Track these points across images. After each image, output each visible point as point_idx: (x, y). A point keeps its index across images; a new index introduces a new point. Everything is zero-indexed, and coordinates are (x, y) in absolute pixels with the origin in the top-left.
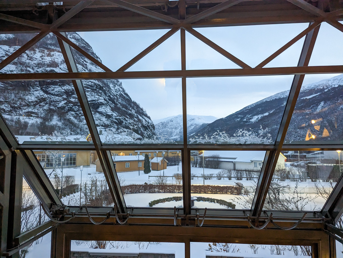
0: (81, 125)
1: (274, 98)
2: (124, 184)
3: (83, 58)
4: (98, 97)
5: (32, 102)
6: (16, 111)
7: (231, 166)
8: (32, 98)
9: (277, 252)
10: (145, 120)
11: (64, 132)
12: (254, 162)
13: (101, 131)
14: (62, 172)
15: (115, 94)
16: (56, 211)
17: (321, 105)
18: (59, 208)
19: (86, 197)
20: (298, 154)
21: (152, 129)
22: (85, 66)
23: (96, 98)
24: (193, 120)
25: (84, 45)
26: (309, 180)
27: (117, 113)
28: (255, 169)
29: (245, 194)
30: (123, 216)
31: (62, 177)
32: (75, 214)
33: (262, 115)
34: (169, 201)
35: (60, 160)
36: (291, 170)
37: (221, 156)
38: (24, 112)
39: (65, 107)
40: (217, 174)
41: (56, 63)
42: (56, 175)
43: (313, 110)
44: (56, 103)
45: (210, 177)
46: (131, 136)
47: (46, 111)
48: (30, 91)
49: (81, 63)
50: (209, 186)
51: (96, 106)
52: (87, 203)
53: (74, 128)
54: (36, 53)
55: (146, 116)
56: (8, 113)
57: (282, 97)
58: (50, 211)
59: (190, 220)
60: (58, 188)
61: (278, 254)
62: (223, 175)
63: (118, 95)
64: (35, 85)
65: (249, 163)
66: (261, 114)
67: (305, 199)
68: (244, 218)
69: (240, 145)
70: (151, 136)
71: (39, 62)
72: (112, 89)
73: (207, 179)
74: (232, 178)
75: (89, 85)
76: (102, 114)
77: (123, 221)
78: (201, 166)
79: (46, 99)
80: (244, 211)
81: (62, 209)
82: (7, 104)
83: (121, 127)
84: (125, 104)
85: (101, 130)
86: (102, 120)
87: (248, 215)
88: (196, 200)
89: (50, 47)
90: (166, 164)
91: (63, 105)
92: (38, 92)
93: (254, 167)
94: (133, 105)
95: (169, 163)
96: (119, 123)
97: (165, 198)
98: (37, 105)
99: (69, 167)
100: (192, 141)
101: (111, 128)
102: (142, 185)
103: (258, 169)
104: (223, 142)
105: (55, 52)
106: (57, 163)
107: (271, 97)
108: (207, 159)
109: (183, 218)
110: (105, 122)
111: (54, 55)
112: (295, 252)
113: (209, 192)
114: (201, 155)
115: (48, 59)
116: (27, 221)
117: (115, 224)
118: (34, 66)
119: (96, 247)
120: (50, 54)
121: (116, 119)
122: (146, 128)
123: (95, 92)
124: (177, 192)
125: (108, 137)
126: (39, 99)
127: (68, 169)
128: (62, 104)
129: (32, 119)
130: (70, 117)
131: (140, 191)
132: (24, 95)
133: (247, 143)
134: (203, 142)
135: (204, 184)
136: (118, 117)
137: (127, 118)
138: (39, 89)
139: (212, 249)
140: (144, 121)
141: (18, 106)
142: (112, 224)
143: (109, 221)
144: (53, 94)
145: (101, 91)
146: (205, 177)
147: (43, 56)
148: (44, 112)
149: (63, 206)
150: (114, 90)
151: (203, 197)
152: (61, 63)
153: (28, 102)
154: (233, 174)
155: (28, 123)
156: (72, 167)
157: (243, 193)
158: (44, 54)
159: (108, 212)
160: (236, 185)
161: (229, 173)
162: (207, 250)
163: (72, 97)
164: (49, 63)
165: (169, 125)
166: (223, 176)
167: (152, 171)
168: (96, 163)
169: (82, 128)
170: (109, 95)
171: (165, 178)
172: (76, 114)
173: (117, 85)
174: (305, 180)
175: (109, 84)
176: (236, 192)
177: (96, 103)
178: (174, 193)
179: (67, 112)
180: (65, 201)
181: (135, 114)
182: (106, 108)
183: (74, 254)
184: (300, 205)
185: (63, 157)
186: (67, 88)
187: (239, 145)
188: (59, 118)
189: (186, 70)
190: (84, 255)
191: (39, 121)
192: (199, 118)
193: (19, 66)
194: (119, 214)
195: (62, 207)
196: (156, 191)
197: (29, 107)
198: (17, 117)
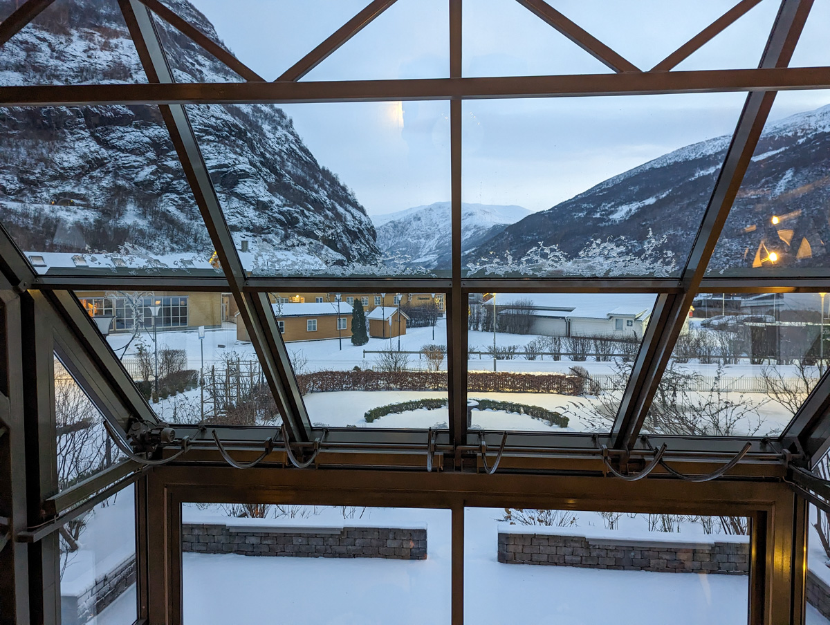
0: (195, 227)
1: (673, 161)
2: (304, 371)
3: (192, 53)
4: (234, 156)
5: (71, 168)
6: (34, 192)
7: (560, 328)
8: (71, 159)
9: (664, 525)
10: (352, 215)
11: (155, 244)
12: (614, 319)
13: (244, 244)
14: (155, 340)
15: (277, 150)
16: (143, 436)
17: (785, 177)
18: (150, 430)
19: (216, 401)
20: (720, 299)
21: (371, 238)
22: (199, 76)
23: (230, 158)
24: (469, 215)
25: (194, 20)
26: (745, 359)
27: (282, 197)
28: (618, 334)
29: (591, 394)
30: (305, 448)
31: (155, 353)
32: (188, 444)
33: (640, 204)
34: (412, 410)
35: (148, 312)
36: (703, 336)
37: (536, 304)
38: (55, 195)
39: (153, 182)
40: (527, 347)
41: (124, 66)
42: (142, 348)
43: (765, 190)
44: (131, 172)
45: (509, 353)
46: (318, 256)
47: (107, 192)
48: (65, 141)
49: (188, 67)
50: (506, 375)
51: (229, 179)
52: (218, 414)
53: (179, 236)
54: (72, 41)
55: (355, 204)
56: (13, 197)
57: (693, 156)
58: (128, 437)
59: (463, 456)
60: (147, 378)
61: (666, 531)
62: (540, 348)
63: (283, 153)
64: (75, 125)
65: (604, 321)
66: (636, 201)
67: (739, 405)
68: (594, 454)
69: (595, 278)
70: (367, 256)
71: (82, 65)
72: (268, 136)
73: (503, 358)
74: (562, 356)
75: (210, 126)
76: (245, 200)
77: (306, 461)
78: (488, 328)
79: (105, 161)
80: (594, 437)
81: (158, 432)
82: (10, 173)
83: (295, 232)
84: (303, 174)
85: (245, 239)
86: (246, 214)
87: (605, 447)
88: (476, 407)
89: (107, 24)
90: (403, 323)
91: (148, 177)
92: (84, 143)
93: (614, 329)
94: (321, 177)
95: (412, 320)
96: (289, 223)
97: (402, 402)
98: (84, 175)
99: (171, 330)
100: (472, 268)
101: (270, 236)
102: (348, 372)
103: (624, 335)
104: (551, 273)
105: (121, 39)
106: (142, 319)
107: (664, 157)
108: (503, 312)
109: (448, 452)
110: (254, 221)
111: (118, 45)
112: (704, 526)
113: (505, 389)
114: (488, 302)
115: (104, 58)
116: (76, 456)
117: (286, 467)
118: (70, 76)
119: (242, 513)
120: (109, 43)
121: (281, 213)
122: (354, 235)
123: (225, 145)
124: (431, 388)
125: (259, 258)
126: (88, 162)
127: (169, 334)
128: (146, 173)
129: (75, 213)
130: (168, 208)
131: (344, 386)
132: (50, 151)
133: (611, 275)
134: (501, 272)
135: (495, 370)
136: (286, 209)
137: (309, 210)
138: (87, 135)
139: (512, 518)
140: (349, 217)
141: (37, 177)
142: (279, 466)
143: (269, 459)
144: (123, 148)
145: (241, 142)
146: (497, 354)
147: (90, 49)
148: (103, 194)
149: (159, 424)
150: (273, 140)
151: (491, 399)
152: (136, 67)
153: (61, 168)
154: (565, 345)
155: (66, 221)
156: (179, 329)
157: (588, 391)
158: (93, 45)
159: (268, 439)
160: (571, 373)
161: (556, 343)
162: (500, 521)
163: (169, 156)
164: (107, 68)
165: (411, 229)
166: (540, 351)
167: (371, 340)
168: (236, 321)
169: (198, 235)
170: (261, 153)
171: (403, 355)
172: (182, 199)
173: (282, 126)
174: (736, 360)
175: (260, 124)
176: (571, 389)
177: (231, 173)
178: (425, 391)
179: (159, 195)
180: (165, 410)
181: (328, 201)
182: (255, 185)
183: (192, 529)
184: (725, 419)
185: (155, 306)
186: (156, 132)
187: (590, 278)
188: (141, 209)
189: (463, 77)
190: (215, 532)
191: (92, 216)
192: (486, 212)
193: (32, 74)
194: (293, 443)
195: (155, 428)
196: (382, 386)
197: (65, 180)
198: (36, 205)
